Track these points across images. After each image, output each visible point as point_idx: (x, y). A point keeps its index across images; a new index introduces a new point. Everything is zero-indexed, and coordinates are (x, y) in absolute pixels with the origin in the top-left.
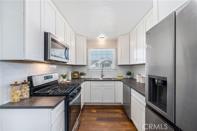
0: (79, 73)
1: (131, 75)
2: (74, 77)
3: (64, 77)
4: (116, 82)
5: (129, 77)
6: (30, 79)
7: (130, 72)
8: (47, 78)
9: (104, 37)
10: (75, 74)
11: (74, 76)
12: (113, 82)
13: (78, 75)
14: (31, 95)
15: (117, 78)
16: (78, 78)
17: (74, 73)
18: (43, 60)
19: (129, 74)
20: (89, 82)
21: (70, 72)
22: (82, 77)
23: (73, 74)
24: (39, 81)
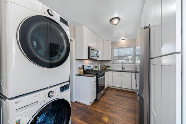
0: (106, 66)
3: (96, 67)
6: (83, 66)
8: (88, 67)
9: (124, 39)
10: (103, 67)
11: (103, 68)
12: (130, 73)
14: (84, 73)
16: (105, 69)
18: (88, 59)
20: (112, 72)
21: (100, 65)
22: (108, 68)
23: (102, 67)
24: (86, 68)
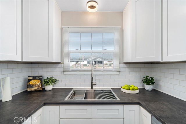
0: (45, 78)
2: (29, 89)
10: (33, 82)
16: (39, 91)
17: (31, 78)
22: (49, 88)
23: (28, 82)
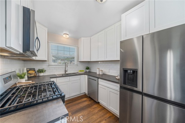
1: (89, 69)
4: (81, 76)
5: (87, 71)
7: (89, 67)
10: (30, 72)
12: (79, 76)
13: (35, 72)
15: (79, 72)
16: (35, 77)
19: (88, 68)
22: (41, 74)
